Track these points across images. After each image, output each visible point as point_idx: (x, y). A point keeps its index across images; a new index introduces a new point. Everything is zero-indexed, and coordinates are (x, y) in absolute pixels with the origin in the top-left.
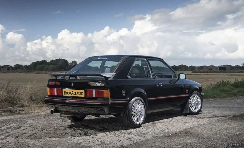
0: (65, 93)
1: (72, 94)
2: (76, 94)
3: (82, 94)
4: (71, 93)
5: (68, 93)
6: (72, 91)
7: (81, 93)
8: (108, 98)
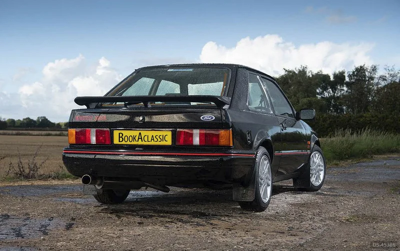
0: (121, 139)
1: (140, 140)
2: (150, 140)
3: (164, 138)
4: (137, 138)
5: (128, 139)
6: (140, 133)
7: (161, 137)
8: (229, 147)
